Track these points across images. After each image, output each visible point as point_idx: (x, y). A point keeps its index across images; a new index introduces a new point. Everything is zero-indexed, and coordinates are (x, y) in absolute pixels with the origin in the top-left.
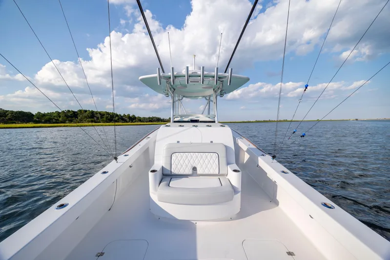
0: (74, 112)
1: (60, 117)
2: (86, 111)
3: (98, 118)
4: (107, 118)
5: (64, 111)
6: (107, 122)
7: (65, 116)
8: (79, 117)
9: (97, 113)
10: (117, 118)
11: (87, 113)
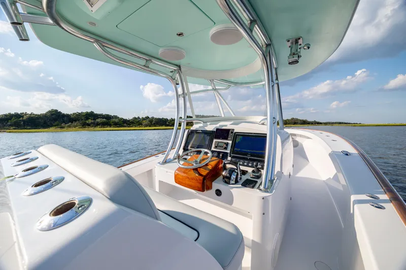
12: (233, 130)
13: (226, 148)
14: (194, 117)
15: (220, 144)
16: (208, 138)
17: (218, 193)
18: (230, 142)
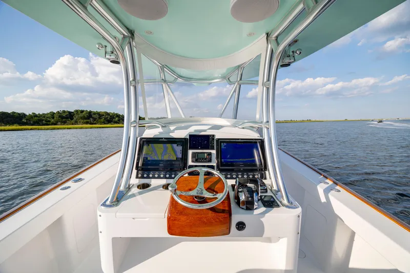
0: (70, 113)
1: (53, 118)
2: (82, 111)
3: (95, 119)
4: (105, 119)
5: (58, 112)
6: (105, 124)
7: (60, 116)
8: (75, 119)
9: (95, 113)
10: (117, 119)
11: (83, 113)
12: (213, 136)
13: (210, 161)
14: (147, 119)
15: (200, 156)
16: (179, 149)
17: (241, 226)
18: (214, 152)
